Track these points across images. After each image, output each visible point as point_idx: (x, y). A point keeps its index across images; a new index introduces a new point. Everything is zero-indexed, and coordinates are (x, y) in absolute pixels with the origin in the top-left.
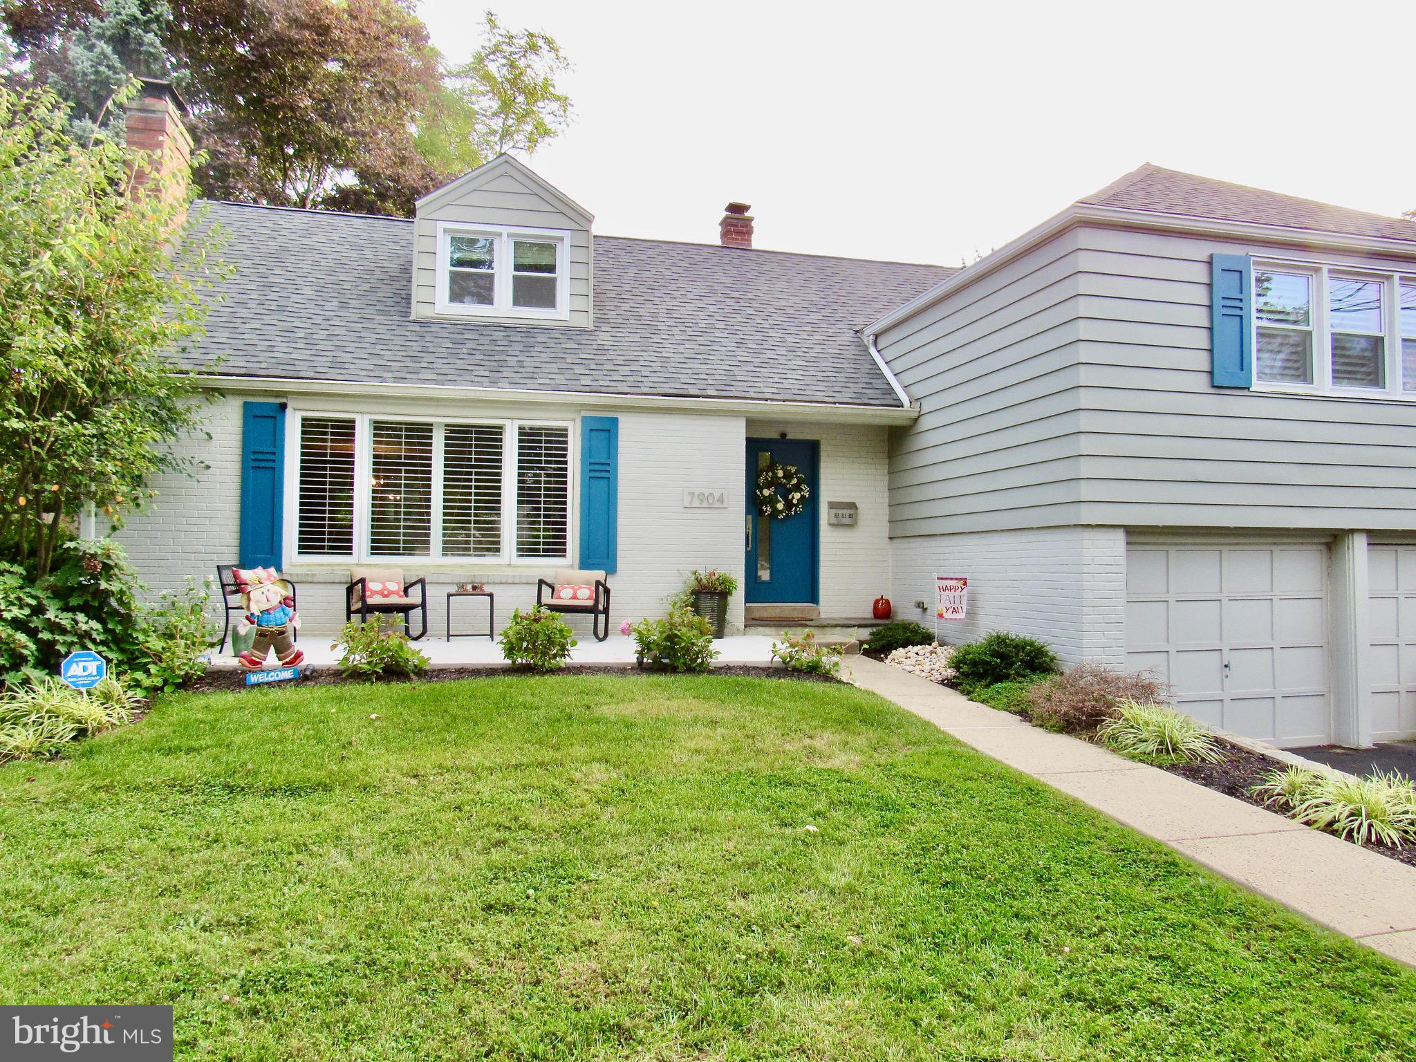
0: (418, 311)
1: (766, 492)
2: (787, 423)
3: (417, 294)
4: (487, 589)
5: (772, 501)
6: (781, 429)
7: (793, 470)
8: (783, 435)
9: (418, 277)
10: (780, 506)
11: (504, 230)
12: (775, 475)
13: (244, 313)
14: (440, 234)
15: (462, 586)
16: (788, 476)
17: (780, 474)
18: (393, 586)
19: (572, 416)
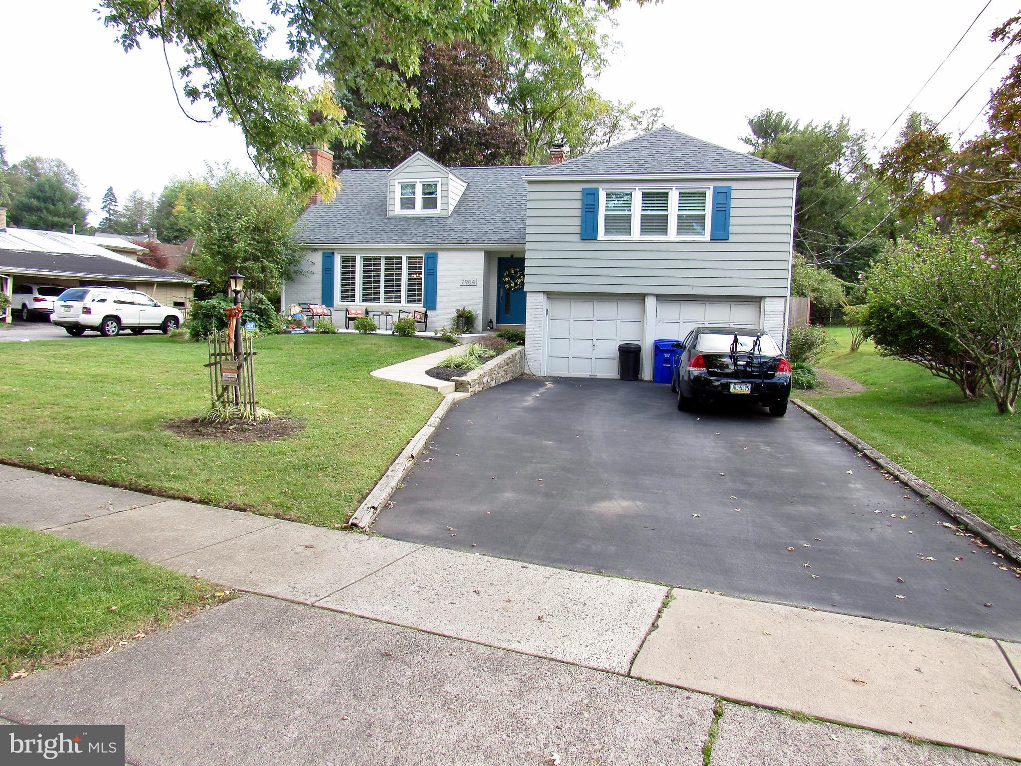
0: (390, 214)
1: (507, 279)
2: (514, 252)
3: (389, 208)
4: (390, 314)
5: (509, 282)
6: (512, 254)
7: (518, 270)
8: (512, 256)
9: (390, 202)
10: (512, 285)
11: (418, 180)
12: (510, 273)
13: (334, 219)
14: (396, 184)
15: (382, 313)
16: (516, 272)
17: (513, 272)
18: (359, 312)
19: (423, 252)
